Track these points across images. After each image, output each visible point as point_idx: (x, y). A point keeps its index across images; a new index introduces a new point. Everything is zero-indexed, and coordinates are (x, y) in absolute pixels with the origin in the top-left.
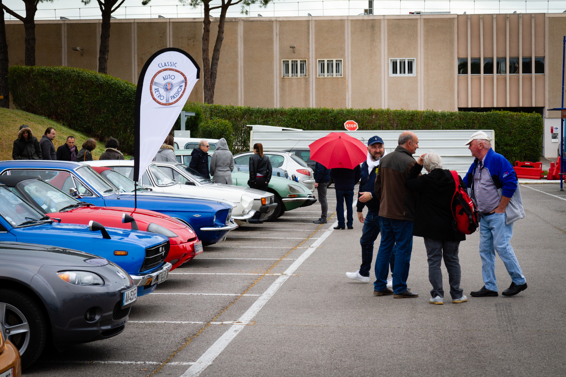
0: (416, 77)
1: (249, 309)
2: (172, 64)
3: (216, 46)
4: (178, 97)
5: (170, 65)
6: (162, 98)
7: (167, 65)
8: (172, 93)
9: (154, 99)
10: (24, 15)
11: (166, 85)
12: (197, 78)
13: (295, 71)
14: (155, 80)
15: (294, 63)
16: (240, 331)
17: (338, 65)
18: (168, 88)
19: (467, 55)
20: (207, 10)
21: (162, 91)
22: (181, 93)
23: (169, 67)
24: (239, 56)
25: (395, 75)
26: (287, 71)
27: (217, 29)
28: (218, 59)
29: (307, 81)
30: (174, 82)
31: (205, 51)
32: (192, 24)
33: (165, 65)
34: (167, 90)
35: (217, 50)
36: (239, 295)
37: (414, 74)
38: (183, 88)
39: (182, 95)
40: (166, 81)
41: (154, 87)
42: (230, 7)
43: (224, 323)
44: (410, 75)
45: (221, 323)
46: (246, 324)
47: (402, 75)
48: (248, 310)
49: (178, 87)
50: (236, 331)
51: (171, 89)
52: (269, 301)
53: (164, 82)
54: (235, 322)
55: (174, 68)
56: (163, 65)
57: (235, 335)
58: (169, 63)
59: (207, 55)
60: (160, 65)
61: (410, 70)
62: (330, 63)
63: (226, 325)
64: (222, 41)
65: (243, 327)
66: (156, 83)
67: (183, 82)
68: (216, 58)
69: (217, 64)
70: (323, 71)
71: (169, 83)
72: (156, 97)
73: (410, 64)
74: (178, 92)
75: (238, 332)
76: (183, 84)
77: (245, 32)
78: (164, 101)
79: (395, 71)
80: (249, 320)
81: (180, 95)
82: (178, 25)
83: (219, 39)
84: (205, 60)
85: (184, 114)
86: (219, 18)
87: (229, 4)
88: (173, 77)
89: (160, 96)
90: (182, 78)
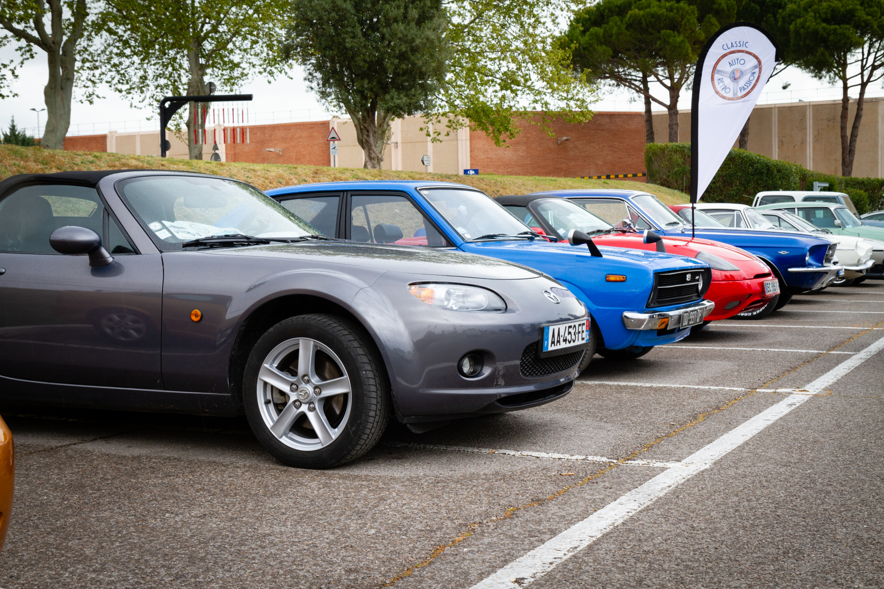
1: (831, 371)
2: (741, 43)
3: (854, 124)
4: (750, 87)
5: (739, 45)
6: (728, 90)
7: (735, 45)
8: (742, 83)
9: (717, 93)
10: (668, 103)
11: (733, 72)
12: (776, 61)
14: (718, 68)
16: (798, 405)
18: (737, 76)
20: (846, 88)
21: (727, 81)
22: (753, 82)
23: (738, 48)
27: (856, 107)
30: (744, 68)
32: (832, 105)
33: (732, 46)
34: (735, 79)
35: (855, 127)
36: (824, 352)
38: (756, 76)
39: (755, 85)
40: (734, 67)
41: (716, 76)
42: (869, 84)
43: (778, 391)
45: (774, 390)
46: (815, 393)
48: (828, 373)
49: (749, 75)
50: (791, 405)
51: (739, 78)
52: (866, 361)
53: (729, 69)
54: (798, 390)
55: (744, 48)
56: (730, 46)
57: (787, 410)
58: (738, 43)
59: (846, 132)
60: (725, 47)
63: (779, 394)
64: (860, 118)
65: (806, 398)
66: (719, 71)
67: (756, 67)
71: (737, 70)
72: (719, 88)
74: (750, 81)
75: (793, 407)
76: (757, 70)
78: (730, 95)
80: (823, 387)
81: (752, 85)
82: (819, 108)
83: (858, 117)
84: (843, 137)
85: (816, 184)
86: (858, 97)
87: (868, 81)
88: (742, 62)
89: (725, 88)
90: (755, 62)
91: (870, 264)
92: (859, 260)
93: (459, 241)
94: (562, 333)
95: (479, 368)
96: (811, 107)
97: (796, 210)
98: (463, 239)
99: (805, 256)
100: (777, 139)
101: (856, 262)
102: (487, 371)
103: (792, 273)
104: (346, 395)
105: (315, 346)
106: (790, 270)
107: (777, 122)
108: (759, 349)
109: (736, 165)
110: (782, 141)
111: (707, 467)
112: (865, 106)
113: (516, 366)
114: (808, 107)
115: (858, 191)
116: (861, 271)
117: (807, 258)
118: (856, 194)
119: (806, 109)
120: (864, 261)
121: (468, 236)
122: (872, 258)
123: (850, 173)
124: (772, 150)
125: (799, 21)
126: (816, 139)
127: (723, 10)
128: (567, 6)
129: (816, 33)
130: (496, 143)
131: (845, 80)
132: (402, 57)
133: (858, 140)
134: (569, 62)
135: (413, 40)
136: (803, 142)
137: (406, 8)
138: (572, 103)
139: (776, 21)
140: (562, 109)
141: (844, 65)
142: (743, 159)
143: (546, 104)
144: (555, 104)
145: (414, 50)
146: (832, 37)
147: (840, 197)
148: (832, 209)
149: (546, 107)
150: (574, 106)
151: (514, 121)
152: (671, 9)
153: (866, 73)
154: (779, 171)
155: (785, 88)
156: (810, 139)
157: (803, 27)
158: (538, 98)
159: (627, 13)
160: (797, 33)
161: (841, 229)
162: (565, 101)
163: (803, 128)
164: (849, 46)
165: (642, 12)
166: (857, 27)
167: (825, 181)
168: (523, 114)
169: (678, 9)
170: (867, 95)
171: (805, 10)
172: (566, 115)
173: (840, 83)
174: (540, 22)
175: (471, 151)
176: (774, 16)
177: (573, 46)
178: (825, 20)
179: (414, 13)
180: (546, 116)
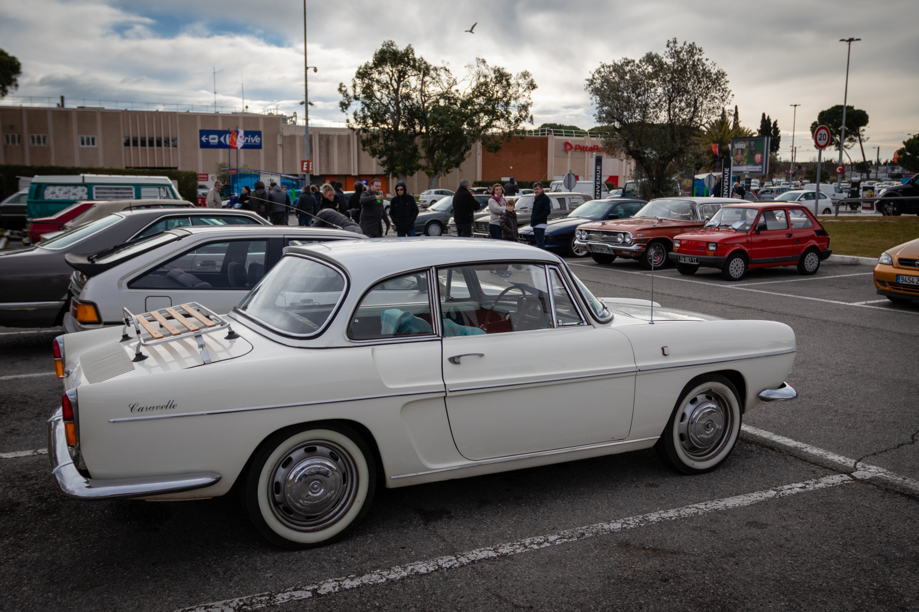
0: (97, 149)
13: (14, 142)
15: (13, 137)
17: (44, 139)
19: (137, 134)
25: (82, 146)
26: (8, 141)
29: (23, 148)
37: (95, 146)
44: (93, 146)
47: (88, 146)
61: (93, 144)
62: (39, 138)
70: (33, 142)
73: (93, 139)
79: (83, 143)
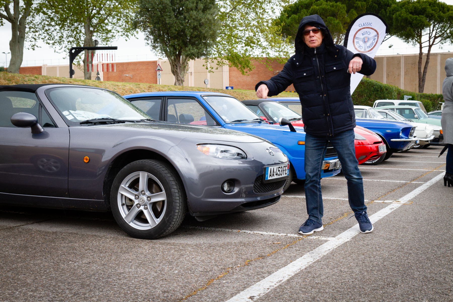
1: (412, 192)
2: (369, 24)
3: (425, 66)
4: (373, 46)
6: (361, 48)
7: (365, 25)
8: (368, 44)
9: (356, 49)
11: (364, 38)
12: (386, 33)
14: (357, 36)
16: (395, 209)
18: (366, 41)
20: (421, 48)
21: (361, 43)
22: (374, 44)
23: (367, 26)
24: (438, 72)
27: (426, 57)
28: (426, 72)
30: (369, 36)
31: (419, 68)
32: (414, 56)
33: (364, 25)
35: (425, 68)
36: (409, 182)
38: (376, 40)
39: (375, 45)
40: (364, 36)
41: (356, 40)
42: (433, 46)
43: (385, 201)
45: (383, 201)
46: (404, 203)
48: (411, 193)
49: (372, 40)
50: (391, 209)
51: (367, 41)
52: (430, 187)
53: (362, 37)
54: (395, 201)
55: (370, 26)
56: (363, 25)
57: (390, 212)
58: (367, 24)
59: (421, 70)
60: (360, 25)
63: (386, 203)
64: (428, 63)
65: (399, 205)
66: (357, 38)
67: (376, 36)
68: (425, 72)
69: (425, 75)
71: (366, 37)
74: (373, 43)
75: (393, 210)
76: (376, 38)
77: (441, 60)
78: (363, 50)
80: (408, 200)
81: (374, 45)
82: (407, 58)
83: (427, 63)
84: (419, 73)
85: (405, 97)
86: (427, 52)
87: (433, 44)
88: (369, 33)
89: (360, 47)
90: (375, 33)
91: (432, 138)
92: (427, 136)
93: (223, 123)
94: (275, 171)
95: (232, 188)
96: (403, 57)
97: (395, 109)
98: (225, 122)
99: (399, 133)
100: (386, 73)
101: (425, 136)
102: (236, 190)
103: (393, 141)
104: (163, 201)
105: (148, 176)
106: (392, 140)
107: (386, 65)
108: (376, 180)
109: (365, 87)
110: (388, 74)
111: (349, 240)
112: (430, 57)
113: (251, 187)
114: (402, 57)
115: (427, 101)
116: (427, 141)
117: (400, 134)
118: (426, 102)
119: (401, 58)
120: (429, 136)
121: (227, 121)
122: (433, 135)
123: (423, 91)
124: (383, 79)
125: (398, 13)
126: (406, 74)
127: (359, 7)
128: (280, 3)
129: (406, 19)
130: (242, 73)
131: (421, 44)
132: (195, 28)
133: (427, 74)
134: (280, 32)
135: (200, 20)
136: (399, 75)
137: (197, 3)
138: (281, 53)
139: (386, 12)
140: (276, 56)
141: (420, 36)
142: (368, 83)
143: (268, 54)
144: (273, 54)
145: (201, 25)
146: (415, 22)
147: (417, 103)
148: (413, 109)
149: (268, 55)
150: (283, 55)
151: (252, 62)
152: (333, 6)
153: (432, 40)
154: (387, 90)
155: (390, 47)
156: (402, 73)
157: (400, 16)
158: (264, 50)
159: (310, 7)
160: (397, 19)
161: (418, 120)
162: (278, 52)
163: (399, 68)
164: (423, 26)
165: (318, 7)
166: (427, 16)
167: (410, 95)
168: (257, 59)
169: (336, 6)
170: (432, 52)
171: (401, 7)
172: (278, 59)
173: (418, 45)
174: (266, 12)
175: (230, 77)
176: (385, 10)
177: (282, 24)
178: (411, 13)
179: (201, 6)
180: (268, 60)
